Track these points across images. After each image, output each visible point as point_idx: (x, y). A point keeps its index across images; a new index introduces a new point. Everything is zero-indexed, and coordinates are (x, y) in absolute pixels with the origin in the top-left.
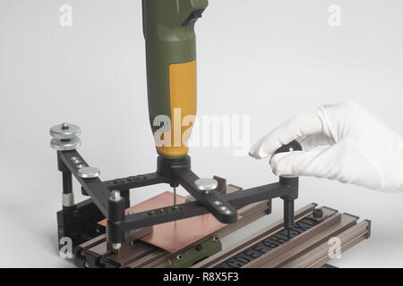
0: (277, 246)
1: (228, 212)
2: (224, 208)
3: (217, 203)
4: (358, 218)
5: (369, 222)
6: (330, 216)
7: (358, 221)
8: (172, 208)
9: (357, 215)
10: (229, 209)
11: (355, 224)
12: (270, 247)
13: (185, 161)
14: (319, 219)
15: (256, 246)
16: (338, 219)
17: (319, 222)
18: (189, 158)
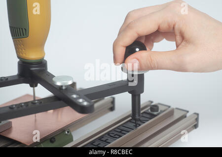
0: (120, 136)
1: (85, 103)
2: (81, 100)
3: (75, 96)
4: (188, 112)
5: (198, 114)
6: (164, 111)
7: (188, 115)
8: (33, 103)
9: (187, 109)
10: (86, 101)
11: (185, 117)
12: (115, 138)
13: (42, 64)
14: (155, 113)
15: (102, 137)
16: (171, 113)
17: (155, 116)
18: (46, 61)
